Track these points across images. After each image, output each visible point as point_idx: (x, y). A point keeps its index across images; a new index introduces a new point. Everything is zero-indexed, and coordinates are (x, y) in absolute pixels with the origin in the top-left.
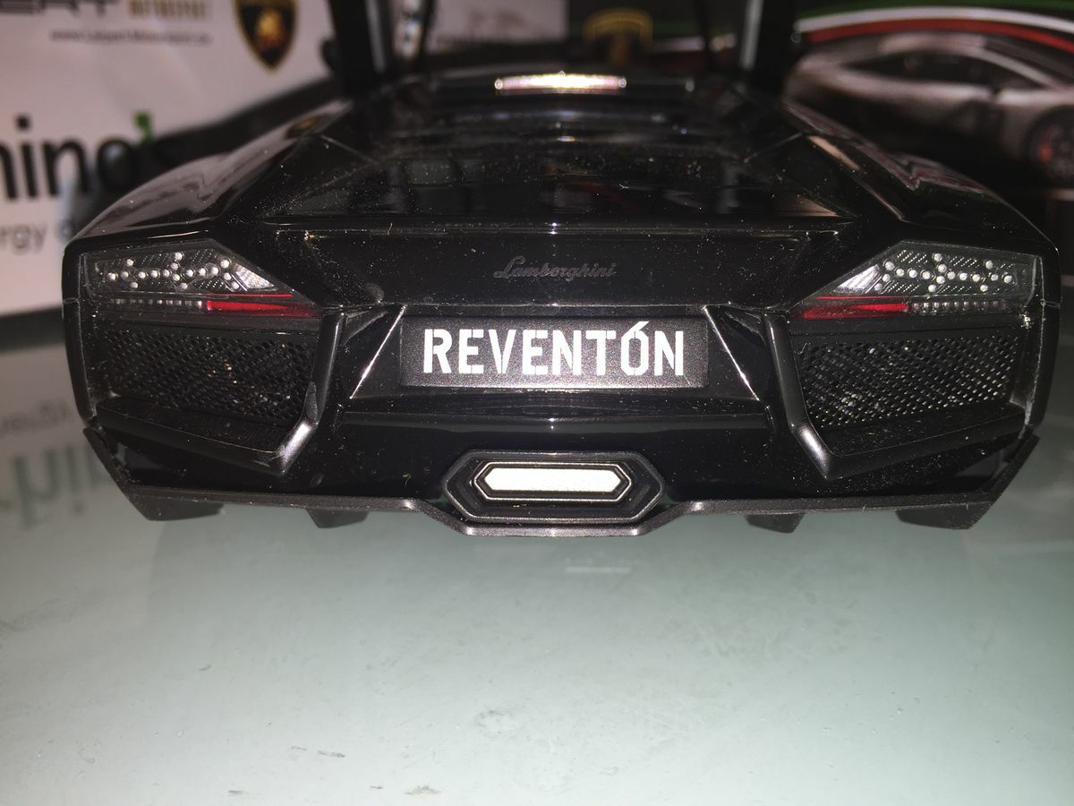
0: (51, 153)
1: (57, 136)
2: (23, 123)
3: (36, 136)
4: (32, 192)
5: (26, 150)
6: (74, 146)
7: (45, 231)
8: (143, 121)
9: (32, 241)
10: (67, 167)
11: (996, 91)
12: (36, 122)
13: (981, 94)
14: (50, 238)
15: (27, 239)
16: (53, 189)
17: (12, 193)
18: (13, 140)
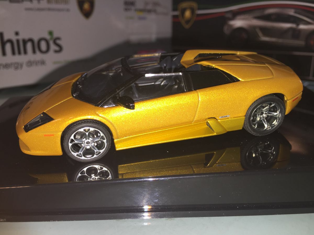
0: (25, 42)
1: (26, 38)
2: (17, 34)
3: (20, 37)
4: (19, 53)
5: (18, 41)
6: (31, 40)
7: (23, 63)
8: (51, 33)
10: (29, 46)
11: (298, 25)
12: (21, 33)
13: (293, 26)
14: (24, 66)
15: (18, 66)
16: (25, 52)
17: (14, 53)
18: (14, 38)
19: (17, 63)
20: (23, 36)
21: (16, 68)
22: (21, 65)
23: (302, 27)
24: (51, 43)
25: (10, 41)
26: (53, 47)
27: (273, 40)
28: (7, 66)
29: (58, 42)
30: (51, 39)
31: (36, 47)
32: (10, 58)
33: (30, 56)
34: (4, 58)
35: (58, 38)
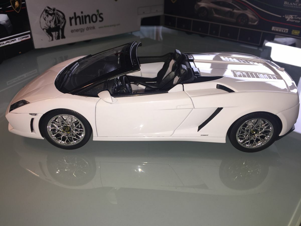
0: (86, 17)
1: (86, 15)
2: (82, 13)
3: (83, 15)
4: (83, 23)
5: (82, 16)
6: (88, 16)
7: (84, 29)
8: (98, 11)
9: (83, 31)
10: (88, 18)
11: (233, 10)
12: (83, 12)
13: (231, 10)
14: (85, 30)
15: (82, 30)
16: (86, 23)
17: (80, 24)
18: (80, 15)
19: (82, 29)
20: (85, 14)
21: (81, 32)
22: (84, 30)
23: (235, 11)
24: (98, 16)
25: (79, 17)
26: (99, 19)
27: (220, 17)
28: (77, 30)
29: (101, 16)
30: (98, 14)
31: (91, 20)
32: (79, 26)
33: (88, 25)
34: (76, 26)
35: (102, 14)
